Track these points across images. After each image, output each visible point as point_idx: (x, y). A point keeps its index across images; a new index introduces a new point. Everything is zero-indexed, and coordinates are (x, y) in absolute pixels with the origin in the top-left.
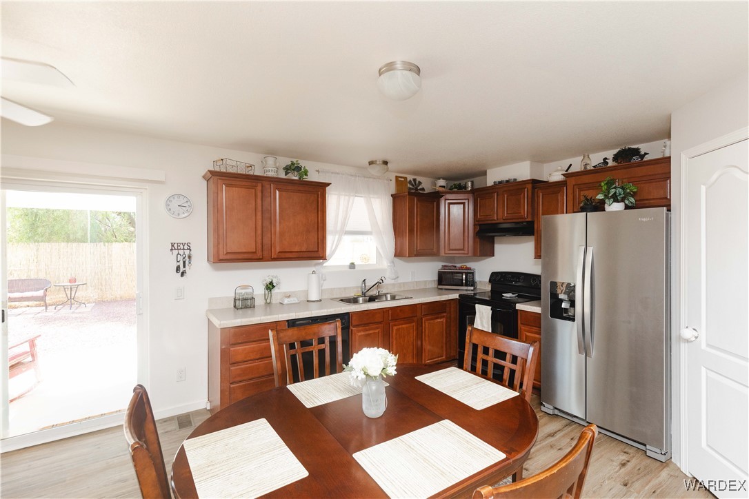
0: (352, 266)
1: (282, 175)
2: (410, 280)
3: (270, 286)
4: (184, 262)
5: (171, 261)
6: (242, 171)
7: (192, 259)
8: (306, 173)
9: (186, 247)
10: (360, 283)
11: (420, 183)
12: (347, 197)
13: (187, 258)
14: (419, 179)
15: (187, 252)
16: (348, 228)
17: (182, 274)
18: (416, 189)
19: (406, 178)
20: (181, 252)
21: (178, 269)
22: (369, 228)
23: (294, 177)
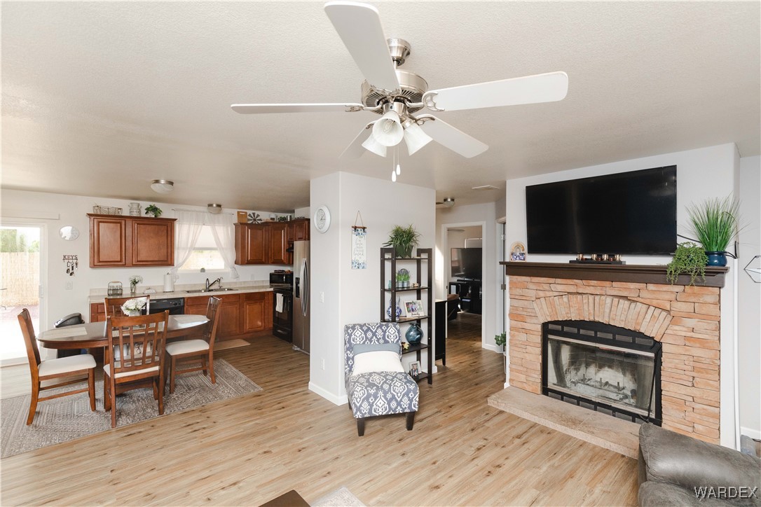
0: (203, 270)
1: (143, 215)
2: (250, 280)
3: (135, 283)
4: (73, 267)
5: (64, 266)
6: (112, 213)
7: (78, 265)
8: (160, 212)
9: (74, 258)
10: (205, 282)
11: (258, 216)
12: (196, 226)
13: (75, 265)
14: (257, 213)
15: (75, 261)
16: (197, 246)
17: (71, 274)
18: (255, 220)
19: (246, 213)
20: (71, 261)
21: (68, 271)
22: (215, 246)
23: (151, 215)
